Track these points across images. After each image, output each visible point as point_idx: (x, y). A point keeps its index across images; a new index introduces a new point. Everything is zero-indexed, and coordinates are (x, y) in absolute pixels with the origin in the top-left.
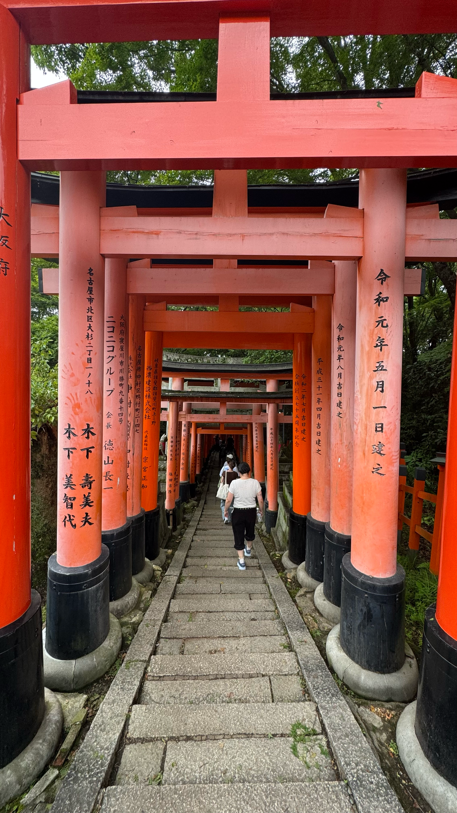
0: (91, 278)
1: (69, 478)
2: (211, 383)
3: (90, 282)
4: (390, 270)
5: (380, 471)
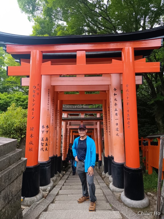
1: (42, 138)
2: (78, 115)
3: (49, 92)
4: (116, 88)
5: (118, 135)
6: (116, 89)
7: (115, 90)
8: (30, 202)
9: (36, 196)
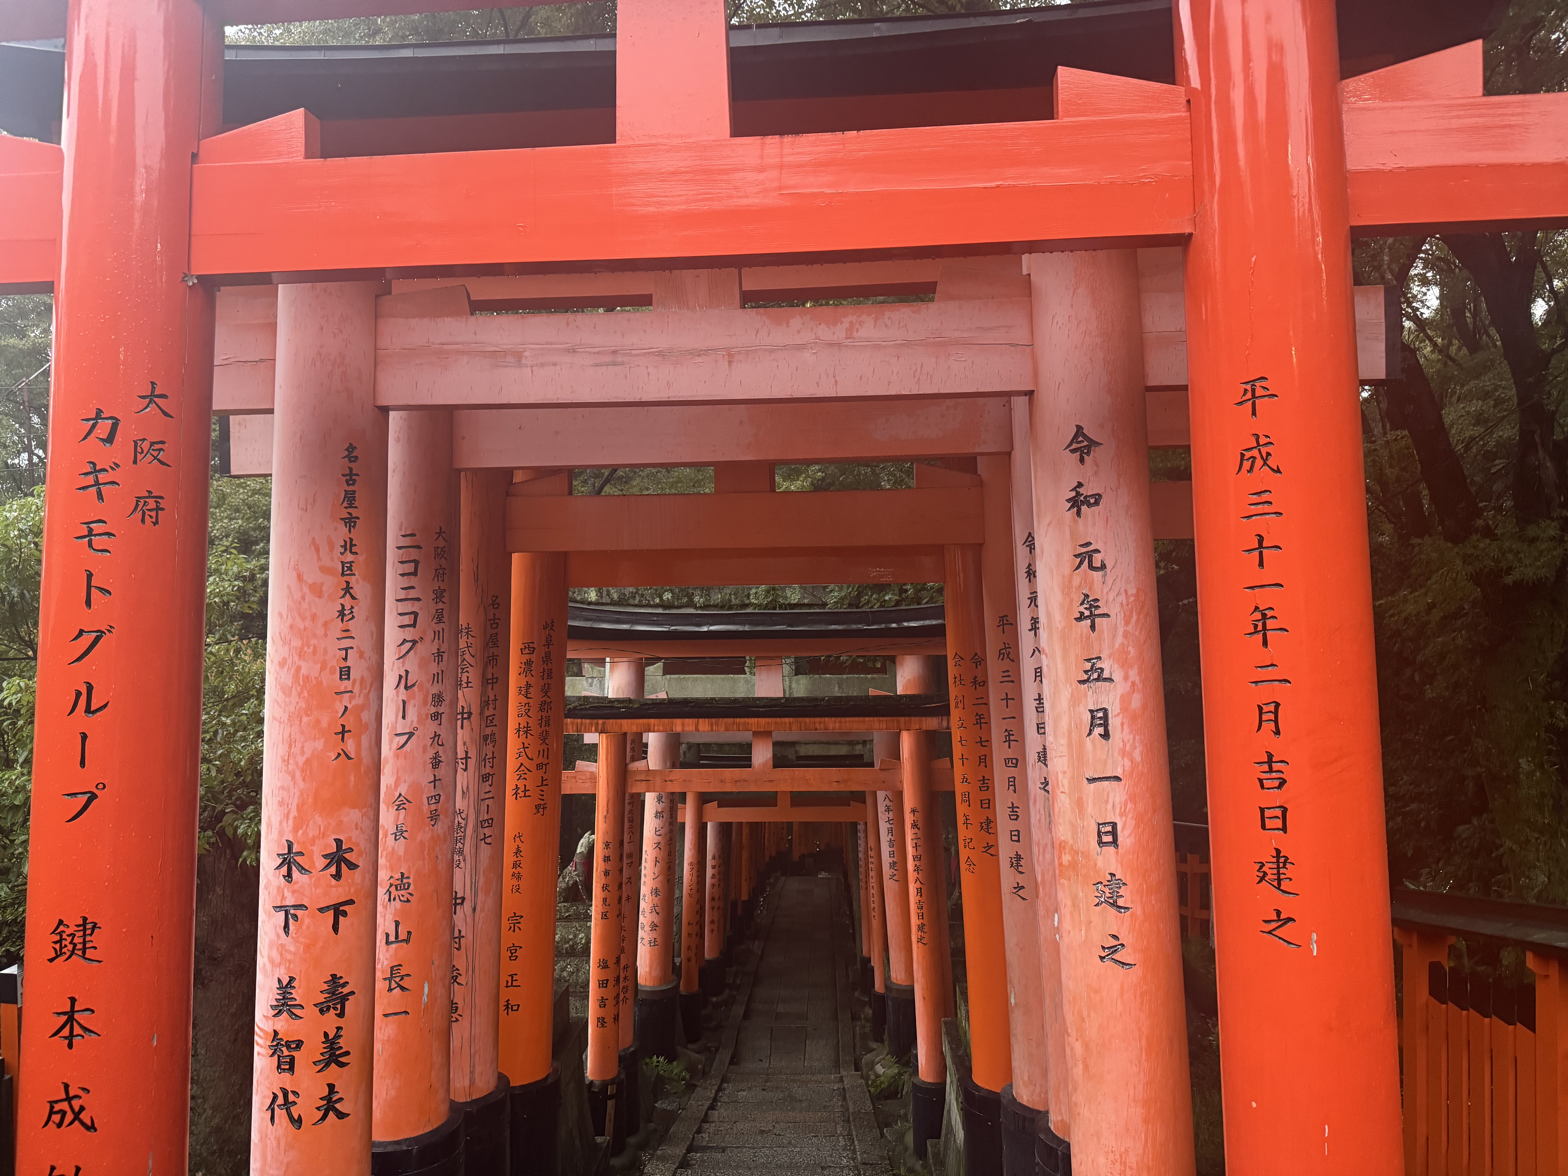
0: (351, 469)
1: (285, 988)
3: (350, 478)
4: (1099, 427)
6: (1092, 443)
7: (1083, 454)
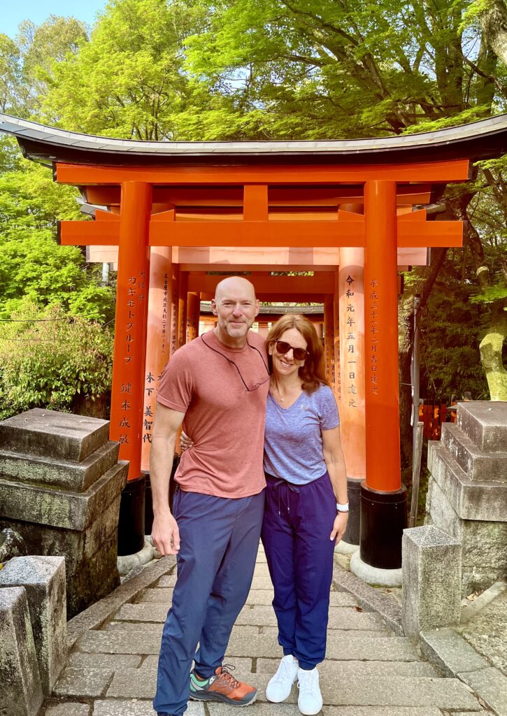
0: (166, 280)
1: (149, 409)
4: (355, 276)
5: (354, 404)
6: (352, 280)
7: (350, 283)
8: (124, 565)
9: (138, 553)
